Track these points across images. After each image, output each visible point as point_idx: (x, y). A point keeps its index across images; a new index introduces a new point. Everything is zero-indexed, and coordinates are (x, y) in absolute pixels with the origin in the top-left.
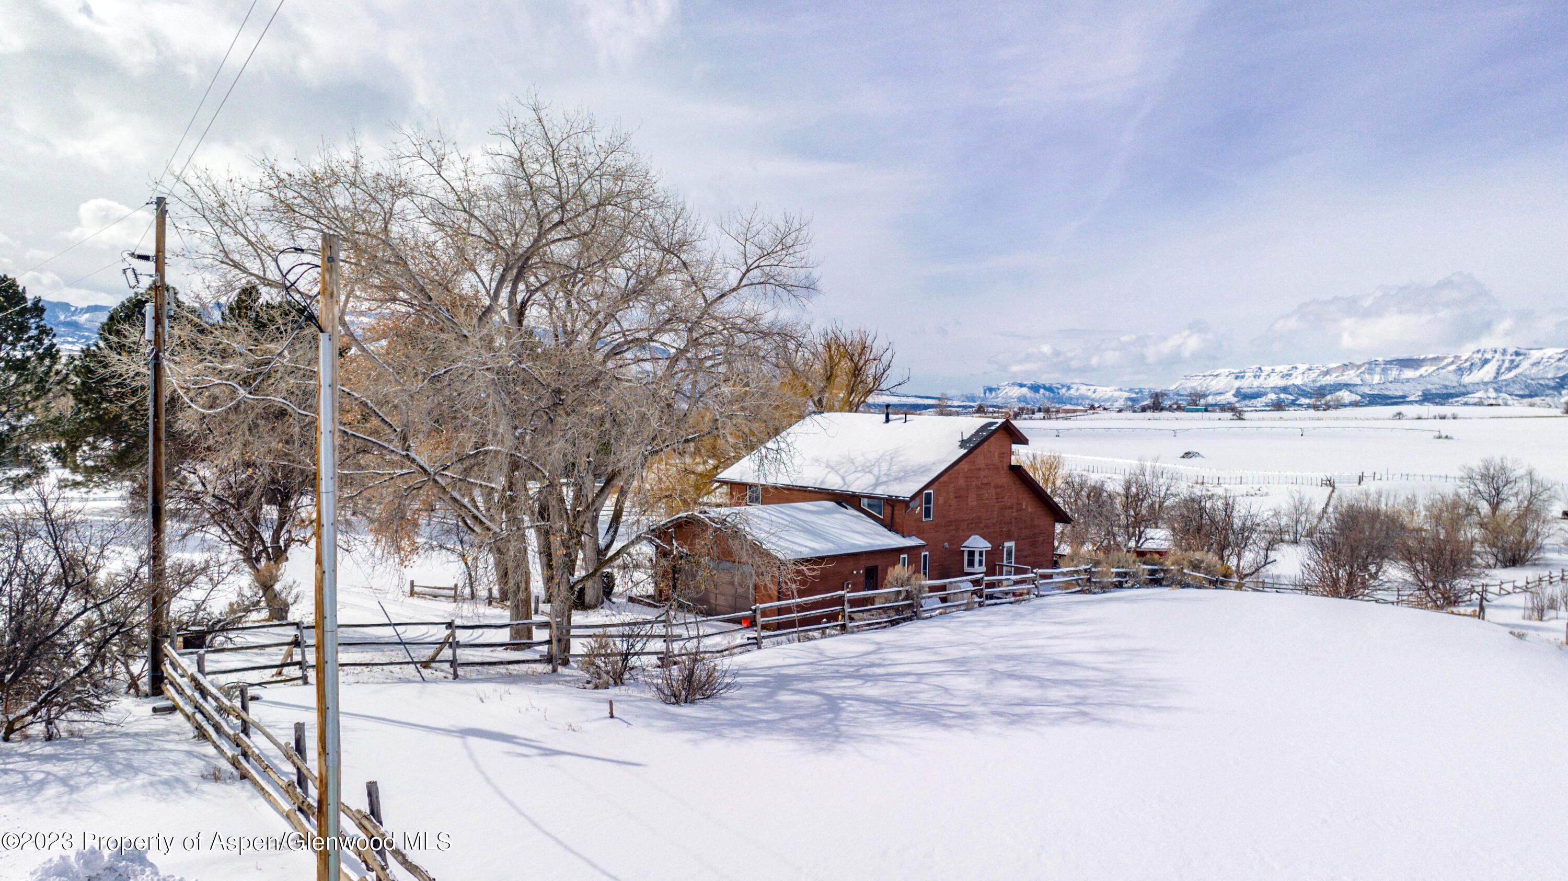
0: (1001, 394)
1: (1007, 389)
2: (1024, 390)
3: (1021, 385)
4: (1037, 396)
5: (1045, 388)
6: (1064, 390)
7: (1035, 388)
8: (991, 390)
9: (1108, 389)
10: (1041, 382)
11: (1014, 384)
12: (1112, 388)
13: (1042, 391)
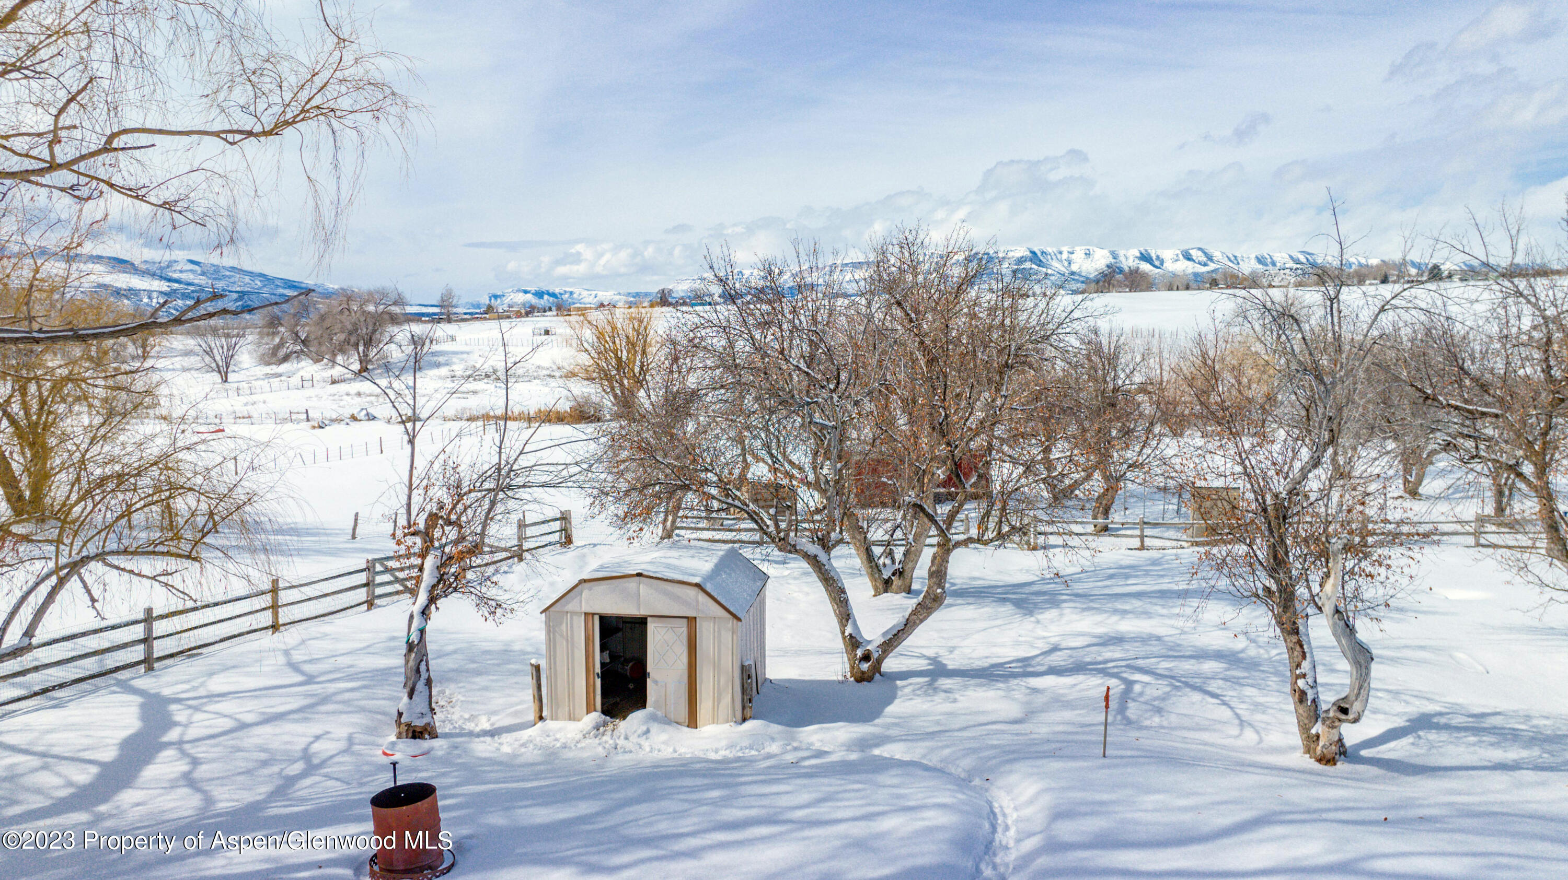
0: (507, 301)
1: (513, 295)
2: (529, 296)
3: (526, 292)
4: (542, 302)
5: (549, 294)
6: (567, 296)
7: (539, 294)
8: (496, 297)
9: (608, 294)
10: (544, 289)
11: (518, 291)
12: (611, 293)
13: (546, 297)
